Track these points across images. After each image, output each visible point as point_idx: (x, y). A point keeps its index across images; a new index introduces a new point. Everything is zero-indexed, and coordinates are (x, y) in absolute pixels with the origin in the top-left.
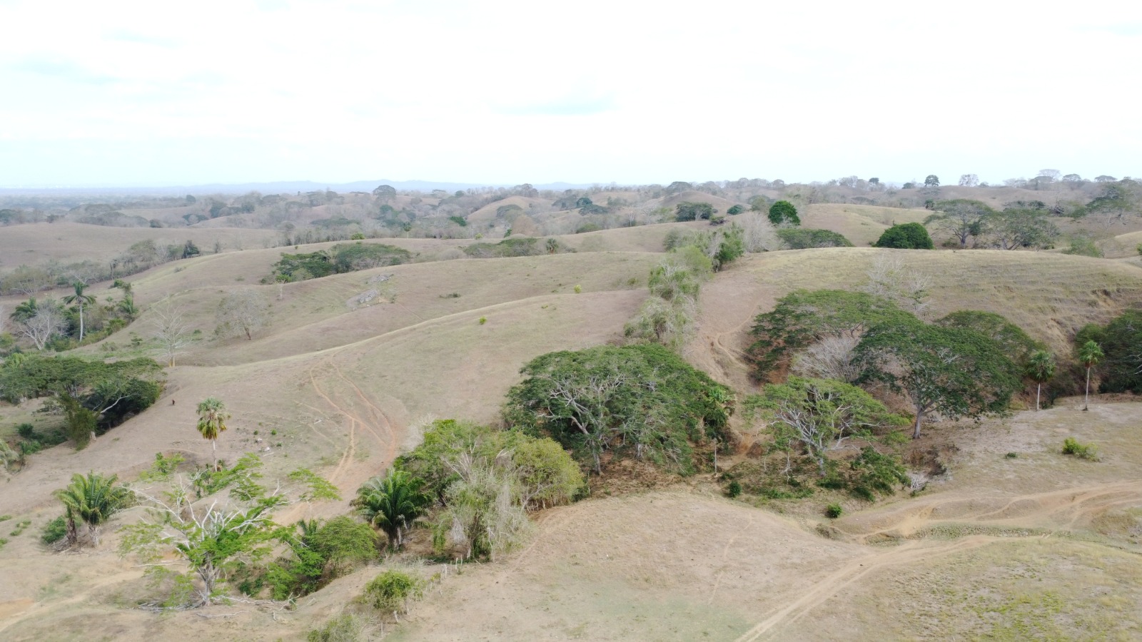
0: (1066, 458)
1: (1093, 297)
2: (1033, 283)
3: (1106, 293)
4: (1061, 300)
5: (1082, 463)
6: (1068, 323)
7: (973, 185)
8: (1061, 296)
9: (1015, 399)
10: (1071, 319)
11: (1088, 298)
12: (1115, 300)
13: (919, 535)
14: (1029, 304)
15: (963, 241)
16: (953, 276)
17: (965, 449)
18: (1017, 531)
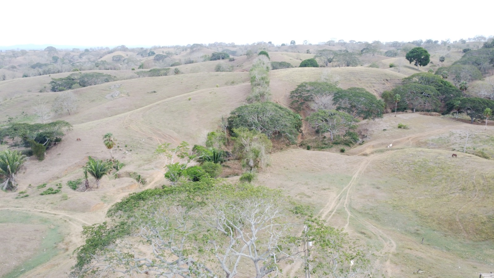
0: (400, 129)
2: (366, 78)
3: (387, 80)
5: (405, 130)
8: (375, 82)
10: (378, 89)
11: (382, 82)
12: (390, 83)
13: (372, 153)
16: (342, 76)
17: (370, 129)
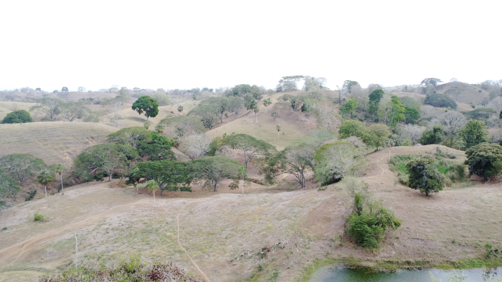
1: (87, 140)
2: (58, 136)
3: (93, 138)
4: (71, 143)
6: (74, 153)
8: (71, 141)
10: (75, 151)
11: (84, 141)
12: (96, 141)
14: (55, 147)
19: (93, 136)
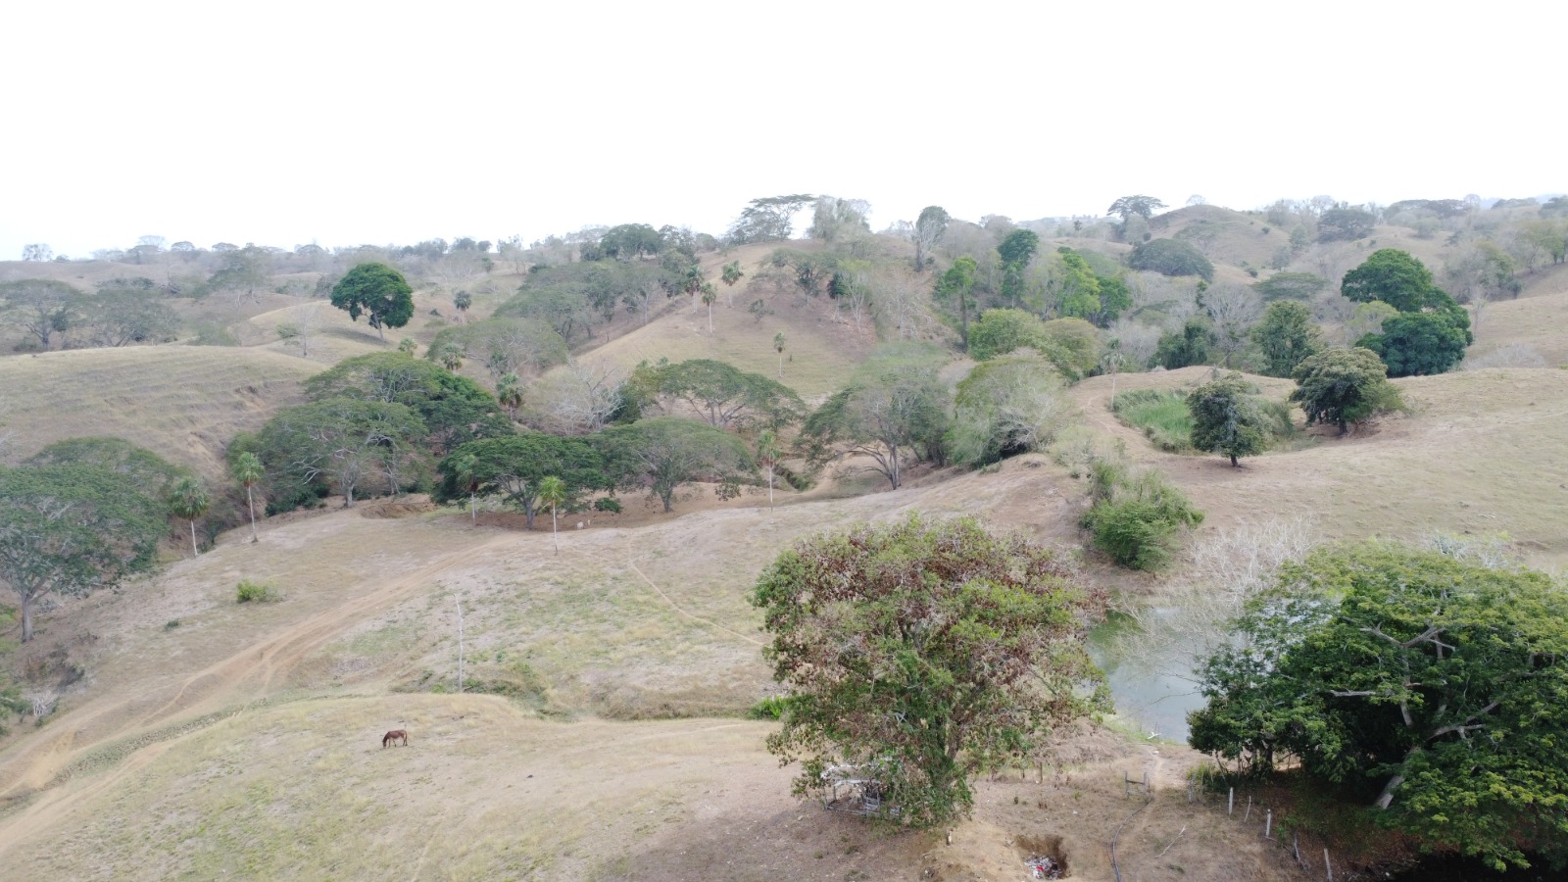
0: (243, 608)
1: (237, 397)
2: (156, 388)
3: (252, 390)
4: (198, 407)
5: (263, 609)
6: (213, 435)
7: (45, 260)
8: (198, 401)
9: (163, 548)
10: (214, 429)
11: (230, 400)
12: (264, 398)
13: (60, 779)
14: (158, 418)
15: (45, 341)
16: (39, 391)
17: (107, 634)
18: (201, 721)
19: (253, 385)
